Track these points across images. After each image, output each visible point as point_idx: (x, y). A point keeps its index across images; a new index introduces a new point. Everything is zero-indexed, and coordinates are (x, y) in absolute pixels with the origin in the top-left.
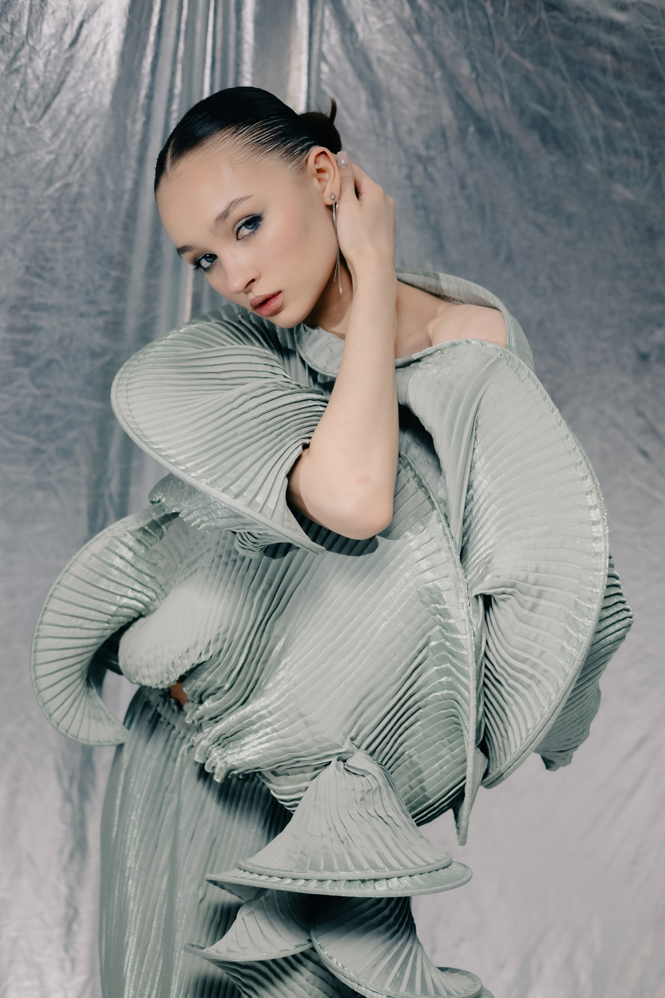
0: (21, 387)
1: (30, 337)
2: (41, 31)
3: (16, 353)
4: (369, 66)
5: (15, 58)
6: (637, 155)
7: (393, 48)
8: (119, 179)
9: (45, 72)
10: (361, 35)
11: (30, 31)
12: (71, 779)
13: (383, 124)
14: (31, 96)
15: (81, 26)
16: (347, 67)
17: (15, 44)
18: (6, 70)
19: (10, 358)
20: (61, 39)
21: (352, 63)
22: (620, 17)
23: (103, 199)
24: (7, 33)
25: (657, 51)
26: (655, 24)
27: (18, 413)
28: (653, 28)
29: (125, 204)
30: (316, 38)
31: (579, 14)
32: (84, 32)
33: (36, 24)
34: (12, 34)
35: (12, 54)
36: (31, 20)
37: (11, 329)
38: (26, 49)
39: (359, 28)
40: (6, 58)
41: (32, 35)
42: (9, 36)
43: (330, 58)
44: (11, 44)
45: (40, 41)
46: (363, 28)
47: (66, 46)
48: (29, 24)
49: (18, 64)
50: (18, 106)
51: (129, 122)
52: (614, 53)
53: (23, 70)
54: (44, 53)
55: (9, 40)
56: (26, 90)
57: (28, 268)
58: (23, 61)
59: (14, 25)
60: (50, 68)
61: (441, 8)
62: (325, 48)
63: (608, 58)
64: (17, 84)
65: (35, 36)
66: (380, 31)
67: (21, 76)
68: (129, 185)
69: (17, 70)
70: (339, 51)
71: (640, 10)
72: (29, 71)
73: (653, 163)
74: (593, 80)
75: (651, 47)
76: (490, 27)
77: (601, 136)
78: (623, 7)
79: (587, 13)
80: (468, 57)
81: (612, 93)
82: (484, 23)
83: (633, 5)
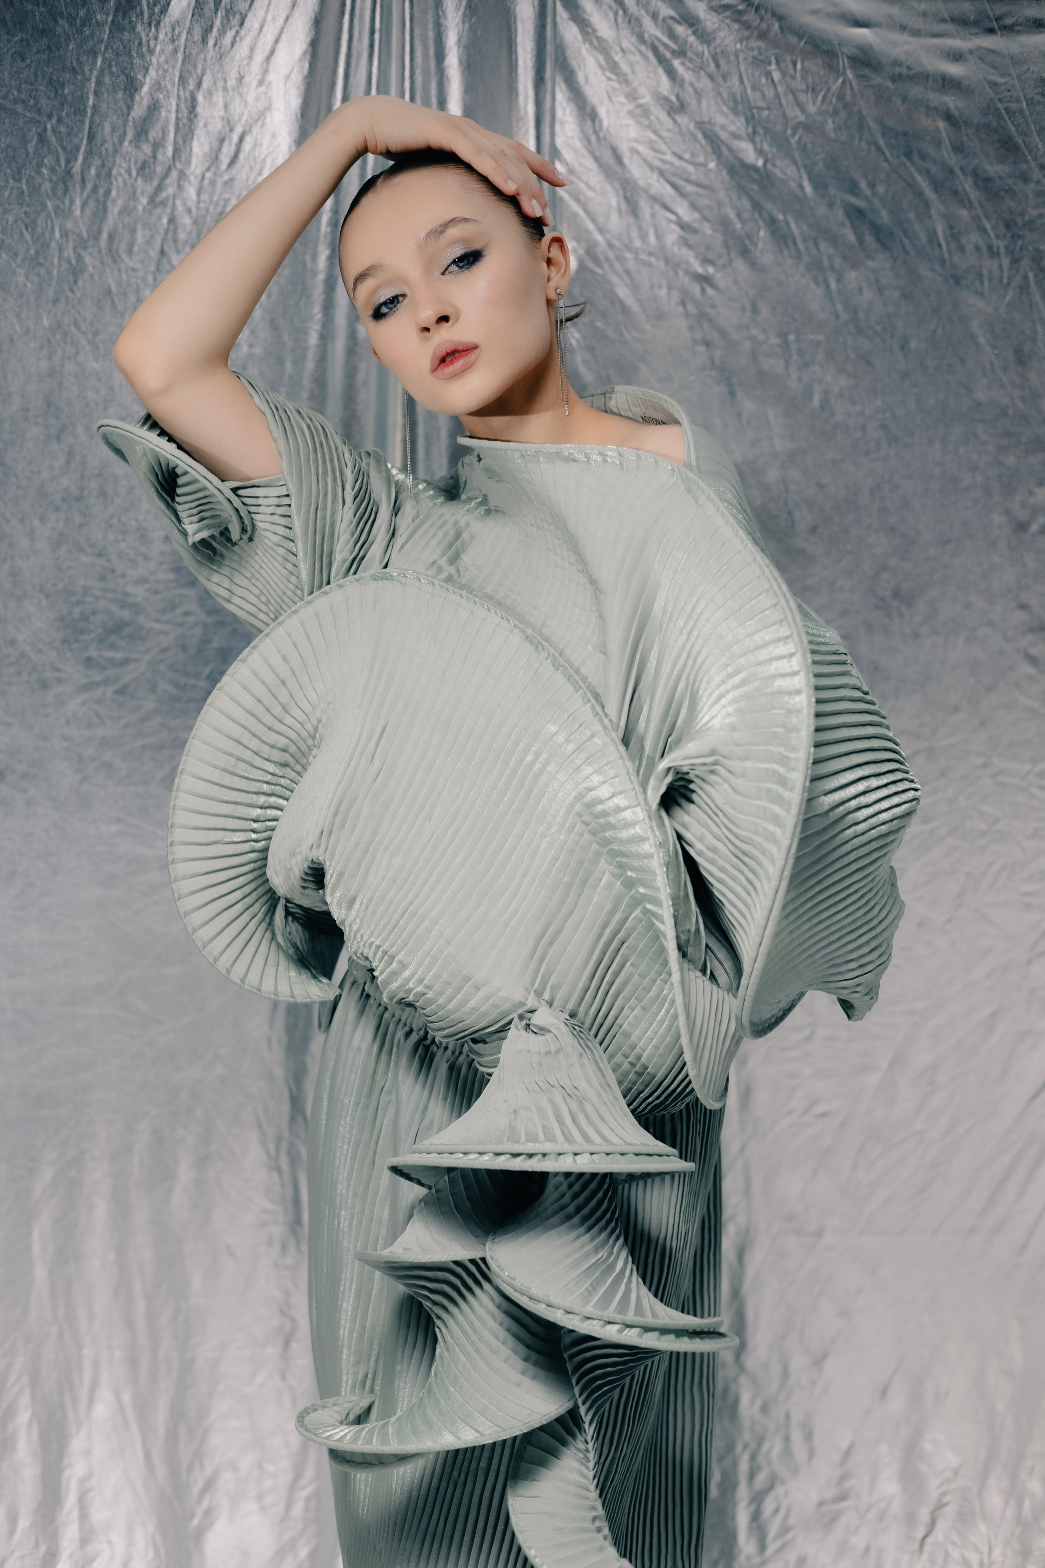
0: (186, 614)
2: (191, 150)
4: (619, 160)
5: (160, 188)
6: (993, 253)
7: (650, 135)
8: (300, 332)
9: (199, 202)
10: (605, 123)
11: (177, 151)
12: (278, 1141)
13: (643, 237)
14: (182, 236)
15: (241, 140)
16: (590, 164)
17: (159, 169)
18: (149, 203)
19: (171, 576)
20: (217, 158)
21: (596, 159)
22: (954, 69)
23: (280, 361)
24: (149, 157)
25: (1007, 109)
26: (1002, 76)
27: (184, 648)
28: (1001, 80)
29: (310, 364)
30: (546, 129)
31: (897, 70)
32: (247, 146)
33: (185, 142)
34: (155, 156)
35: (155, 183)
36: (178, 138)
38: (174, 174)
39: (602, 112)
40: (150, 189)
41: (180, 157)
42: (151, 160)
43: (567, 154)
44: (154, 172)
45: (190, 163)
46: (608, 112)
47: (224, 167)
48: (175, 142)
49: (164, 194)
50: (166, 248)
51: (308, 258)
52: (949, 117)
53: (170, 203)
54: (196, 177)
55: (152, 166)
56: (176, 229)
58: (171, 190)
59: (157, 146)
60: (204, 197)
61: (711, 77)
62: (559, 142)
63: (941, 124)
64: (165, 221)
65: (183, 158)
66: (630, 113)
67: (168, 210)
68: (313, 339)
69: (163, 203)
70: (578, 144)
71: (981, 58)
72: (178, 202)
73: (1015, 261)
74: (923, 157)
75: (1000, 106)
76: (777, 96)
77: (940, 229)
78: (957, 57)
79: (909, 68)
80: (752, 138)
81: (951, 171)
82: (770, 92)
83: (971, 52)
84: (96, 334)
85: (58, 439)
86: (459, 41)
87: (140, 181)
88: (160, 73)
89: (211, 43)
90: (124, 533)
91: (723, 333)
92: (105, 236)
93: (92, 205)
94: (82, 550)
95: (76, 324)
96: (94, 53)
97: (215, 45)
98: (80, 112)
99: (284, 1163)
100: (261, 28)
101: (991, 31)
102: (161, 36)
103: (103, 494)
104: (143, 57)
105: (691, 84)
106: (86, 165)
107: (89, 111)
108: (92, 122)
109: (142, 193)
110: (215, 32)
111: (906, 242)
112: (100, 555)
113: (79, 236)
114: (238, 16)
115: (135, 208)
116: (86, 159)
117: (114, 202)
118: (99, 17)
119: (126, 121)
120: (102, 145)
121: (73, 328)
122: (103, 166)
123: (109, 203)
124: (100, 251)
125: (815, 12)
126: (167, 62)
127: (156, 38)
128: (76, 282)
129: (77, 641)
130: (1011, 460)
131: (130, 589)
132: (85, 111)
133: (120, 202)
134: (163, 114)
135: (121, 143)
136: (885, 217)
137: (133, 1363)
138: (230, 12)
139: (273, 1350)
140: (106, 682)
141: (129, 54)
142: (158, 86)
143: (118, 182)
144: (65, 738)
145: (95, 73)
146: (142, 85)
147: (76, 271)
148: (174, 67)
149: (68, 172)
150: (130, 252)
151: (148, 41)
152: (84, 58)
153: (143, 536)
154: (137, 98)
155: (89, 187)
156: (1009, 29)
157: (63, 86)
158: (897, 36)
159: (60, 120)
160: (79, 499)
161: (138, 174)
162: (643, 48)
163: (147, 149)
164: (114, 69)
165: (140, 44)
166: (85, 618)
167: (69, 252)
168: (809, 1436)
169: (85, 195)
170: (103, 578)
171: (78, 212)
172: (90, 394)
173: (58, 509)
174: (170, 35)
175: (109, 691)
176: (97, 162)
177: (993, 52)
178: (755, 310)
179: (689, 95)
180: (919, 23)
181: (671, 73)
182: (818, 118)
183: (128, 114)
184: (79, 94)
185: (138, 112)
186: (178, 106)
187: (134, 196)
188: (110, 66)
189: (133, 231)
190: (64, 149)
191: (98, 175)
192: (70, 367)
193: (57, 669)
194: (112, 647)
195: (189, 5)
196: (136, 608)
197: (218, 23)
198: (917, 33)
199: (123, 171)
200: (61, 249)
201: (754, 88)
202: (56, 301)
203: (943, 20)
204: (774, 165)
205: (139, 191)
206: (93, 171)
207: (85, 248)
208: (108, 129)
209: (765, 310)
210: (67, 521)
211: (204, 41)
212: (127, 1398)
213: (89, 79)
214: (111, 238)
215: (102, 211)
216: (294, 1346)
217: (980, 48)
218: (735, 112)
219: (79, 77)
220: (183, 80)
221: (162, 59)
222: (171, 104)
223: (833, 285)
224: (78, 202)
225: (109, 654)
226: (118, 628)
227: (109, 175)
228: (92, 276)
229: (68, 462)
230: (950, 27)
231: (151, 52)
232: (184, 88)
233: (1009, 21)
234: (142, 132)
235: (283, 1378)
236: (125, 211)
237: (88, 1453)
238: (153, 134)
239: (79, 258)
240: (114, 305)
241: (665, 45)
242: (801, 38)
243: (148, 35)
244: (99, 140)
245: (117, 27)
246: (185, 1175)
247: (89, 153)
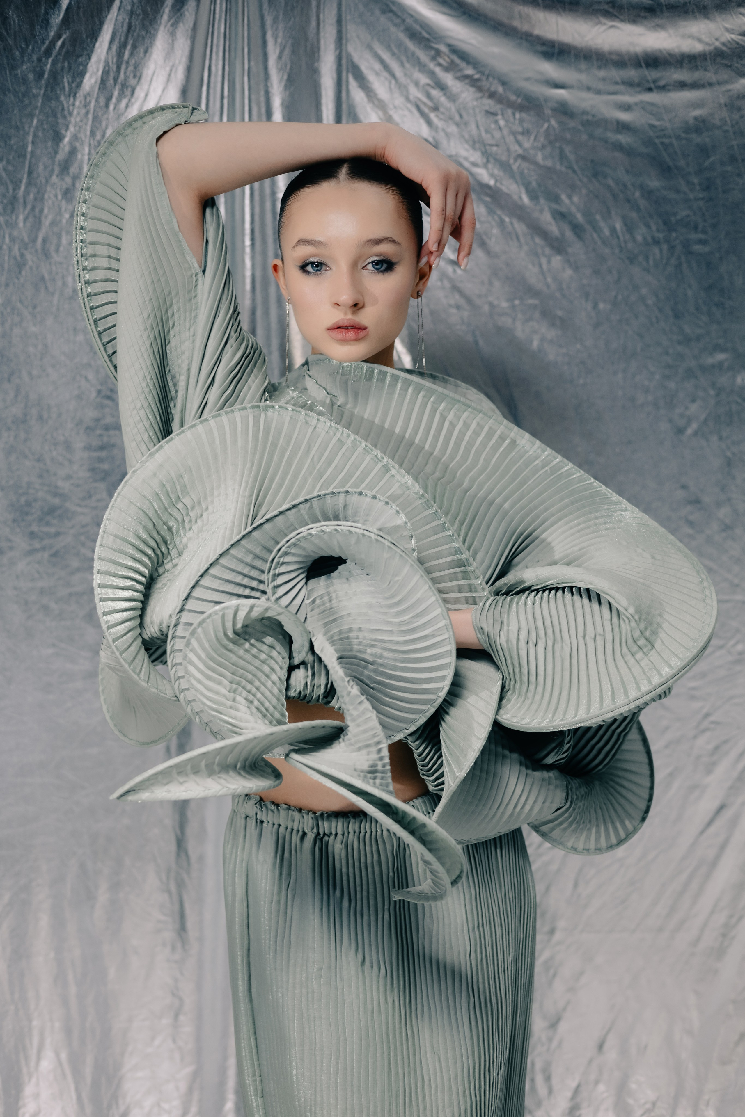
0: (99, 501)
1: (104, 454)
3: (92, 470)
6: (656, 242)
19: (88, 474)
22: (625, 117)
25: (662, 143)
26: (659, 119)
28: (657, 123)
31: (585, 117)
34: (74, 185)
37: (88, 448)
52: (622, 149)
57: (99, 392)
59: (75, 178)
61: (457, 125)
63: (617, 154)
71: (644, 109)
73: (672, 248)
74: (605, 176)
75: (657, 141)
76: (503, 137)
77: (618, 226)
78: (627, 108)
79: (593, 116)
80: (485, 166)
81: (625, 186)
82: (497, 135)
83: (636, 104)
84: (35, 307)
85: (9, 380)
86: (282, 104)
87: (64, 202)
88: (77, 128)
89: (111, 107)
90: (55, 444)
91: (469, 300)
92: (40, 240)
93: (31, 219)
94: (26, 457)
95: (21, 302)
96: (31, 116)
97: (114, 109)
98: (22, 155)
99: (173, 887)
100: (146, 96)
101: (650, 90)
102: (77, 103)
103: (40, 418)
104: (65, 117)
105: (443, 130)
106: (27, 193)
107: (28, 156)
108: (30, 163)
109: (66, 210)
110: (114, 100)
111: (595, 235)
112: (39, 460)
113: (22, 240)
114: (130, 89)
115: (60, 221)
116: (26, 187)
117: (46, 217)
118: (34, 91)
119: (54, 161)
120: (38, 178)
121: (19, 305)
122: (38, 192)
123: (43, 218)
124: (36, 251)
125: (528, 79)
126: (81, 121)
127: (74, 105)
128: (20, 272)
129: (23, 520)
130: (672, 385)
131: (60, 484)
132: (25, 156)
133: (50, 217)
134: (79, 156)
135: (51, 176)
136: (580, 218)
137: (68, 1031)
138: (124, 86)
139: (166, 1021)
140: (44, 549)
141: (55, 116)
142: (75, 138)
143: (48, 204)
144: (15, 588)
145: (32, 130)
146: (64, 137)
147: (20, 265)
148: (86, 124)
149: (15, 198)
150: (57, 250)
151: (68, 107)
152: (24, 120)
153: (68, 446)
154: (61, 145)
155: (29, 207)
156: (663, 88)
157: (10, 138)
158: (584, 95)
159: (8, 162)
160: (24, 421)
161: (62, 198)
162: (409, 105)
163: (68, 180)
164: (45, 126)
165: (63, 109)
166: (28, 504)
167: (16, 252)
168: (548, 1079)
169: (26, 212)
170: (41, 476)
171: (21, 224)
172: (31, 349)
173: (9, 429)
174: (83, 102)
175: (46, 555)
176: (34, 190)
177: (652, 104)
178: (491, 284)
179: (441, 137)
180: (601, 86)
181: (429, 122)
182: (532, 152)
183: (55, 157)
184: (21, 143)
185: (61, 156)
186: (89, 150)
187: (60, 213)
188: (42, 124)
189: (59, 237)
190: (11, 181)
191: (35, 199)
192: (17, 331)
193: (10, 540)
194: (48, 524)
195: (96, 82)
196: (63, 496)
197: (116, 93)
198: (598, 92)
199: (52, 196)
200: (10, 250)
201: (487, 131)
202: (7, 285)
203: (617, 83)
204: (501, 184)
205: (63, 209)
206: (31, 196)
207: (26, 249)
208: (41, 167)
209: (497, 284)
210: (16, 437)
211: (107, 106)
212: (64, 1056)
213: (28, 133)
214: (45, 241)
215: (38, 223)
216: (181, 1018)
217: (642, 102)
218: (474, 148)
219: (21, 132)
220: (93, 133)
221: (78, 119)
222: (84, 149)
223: (545, 267)
224: (21, 217)
225: (46, 529)
226: (51, 511)
227: (42, 199)
228: (31, 268)
229: (16, 396)
230: (621, 88)
231: (71, 114)
232: (94, 139)
233: (662, 83)
234: (65, 168)
235: (174, 1041)
236: (53, 223)
237: (36, 1096)
238: (73, 170)
239: (22, 255)
240: (46, 288)
241: (425, 104)
242: (518, 96)
243: (68, 102)
244: (35, 175)
245: (47, 99)
246: (103, 896)
247: (29, 184)
